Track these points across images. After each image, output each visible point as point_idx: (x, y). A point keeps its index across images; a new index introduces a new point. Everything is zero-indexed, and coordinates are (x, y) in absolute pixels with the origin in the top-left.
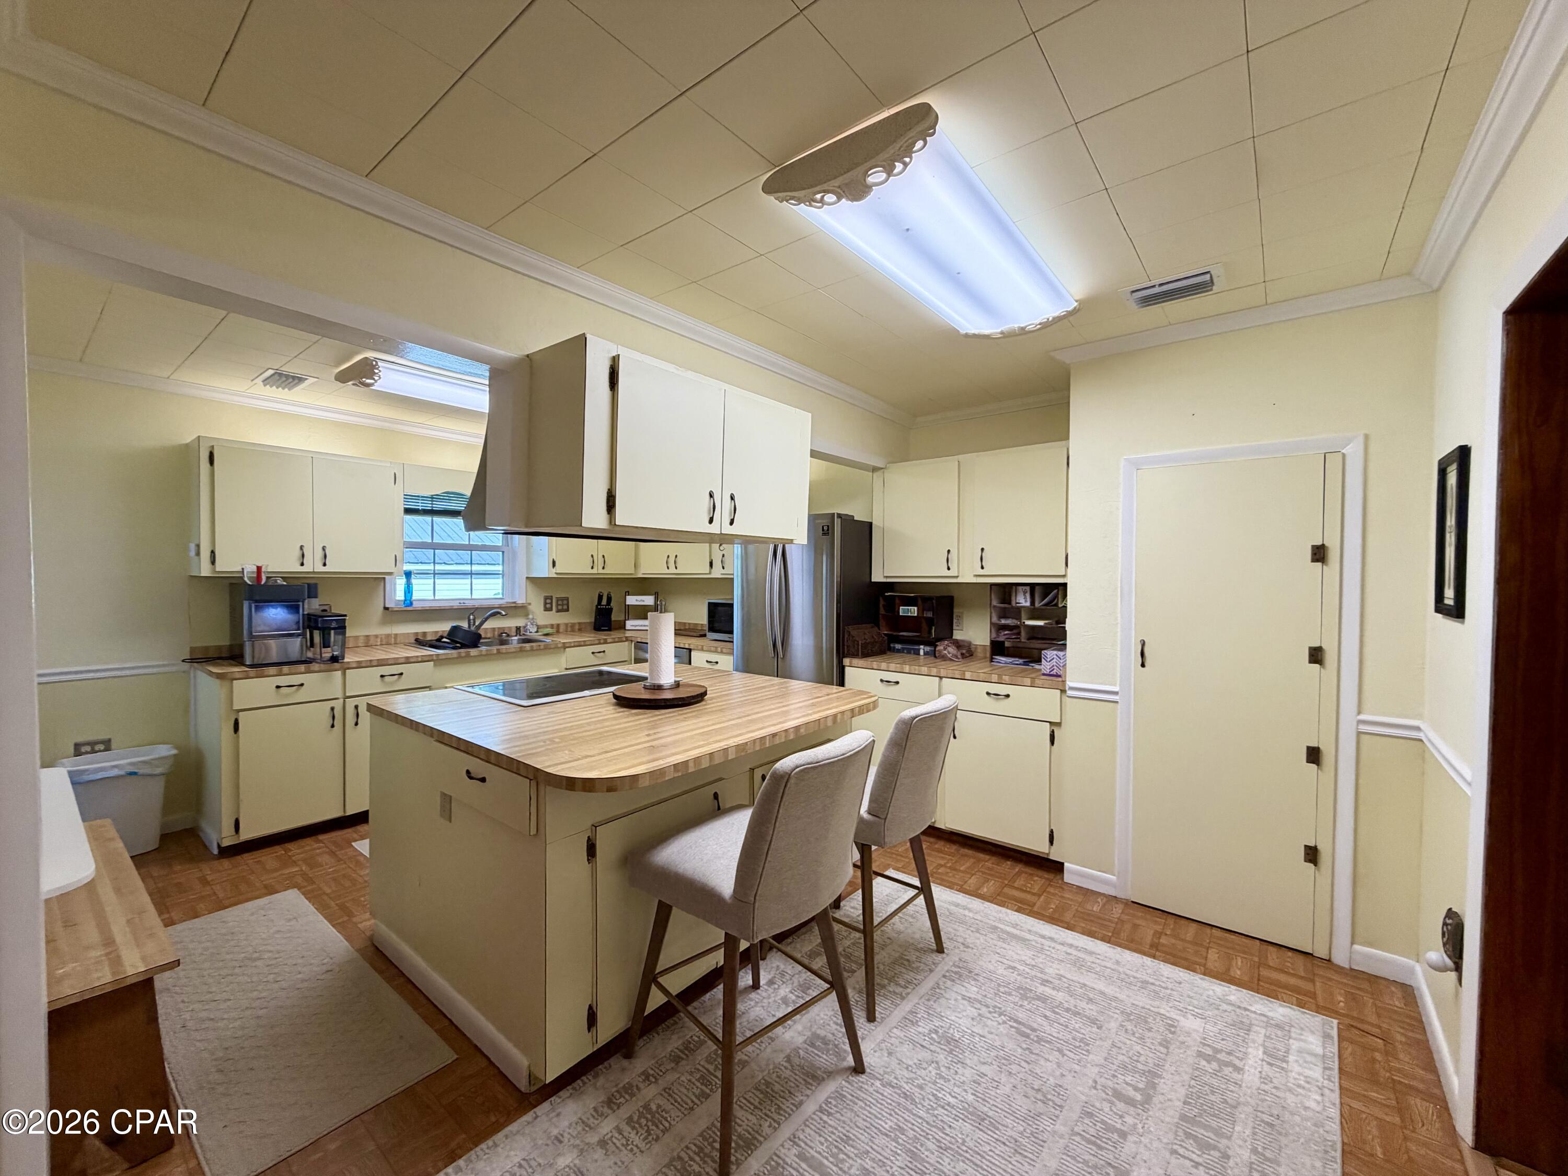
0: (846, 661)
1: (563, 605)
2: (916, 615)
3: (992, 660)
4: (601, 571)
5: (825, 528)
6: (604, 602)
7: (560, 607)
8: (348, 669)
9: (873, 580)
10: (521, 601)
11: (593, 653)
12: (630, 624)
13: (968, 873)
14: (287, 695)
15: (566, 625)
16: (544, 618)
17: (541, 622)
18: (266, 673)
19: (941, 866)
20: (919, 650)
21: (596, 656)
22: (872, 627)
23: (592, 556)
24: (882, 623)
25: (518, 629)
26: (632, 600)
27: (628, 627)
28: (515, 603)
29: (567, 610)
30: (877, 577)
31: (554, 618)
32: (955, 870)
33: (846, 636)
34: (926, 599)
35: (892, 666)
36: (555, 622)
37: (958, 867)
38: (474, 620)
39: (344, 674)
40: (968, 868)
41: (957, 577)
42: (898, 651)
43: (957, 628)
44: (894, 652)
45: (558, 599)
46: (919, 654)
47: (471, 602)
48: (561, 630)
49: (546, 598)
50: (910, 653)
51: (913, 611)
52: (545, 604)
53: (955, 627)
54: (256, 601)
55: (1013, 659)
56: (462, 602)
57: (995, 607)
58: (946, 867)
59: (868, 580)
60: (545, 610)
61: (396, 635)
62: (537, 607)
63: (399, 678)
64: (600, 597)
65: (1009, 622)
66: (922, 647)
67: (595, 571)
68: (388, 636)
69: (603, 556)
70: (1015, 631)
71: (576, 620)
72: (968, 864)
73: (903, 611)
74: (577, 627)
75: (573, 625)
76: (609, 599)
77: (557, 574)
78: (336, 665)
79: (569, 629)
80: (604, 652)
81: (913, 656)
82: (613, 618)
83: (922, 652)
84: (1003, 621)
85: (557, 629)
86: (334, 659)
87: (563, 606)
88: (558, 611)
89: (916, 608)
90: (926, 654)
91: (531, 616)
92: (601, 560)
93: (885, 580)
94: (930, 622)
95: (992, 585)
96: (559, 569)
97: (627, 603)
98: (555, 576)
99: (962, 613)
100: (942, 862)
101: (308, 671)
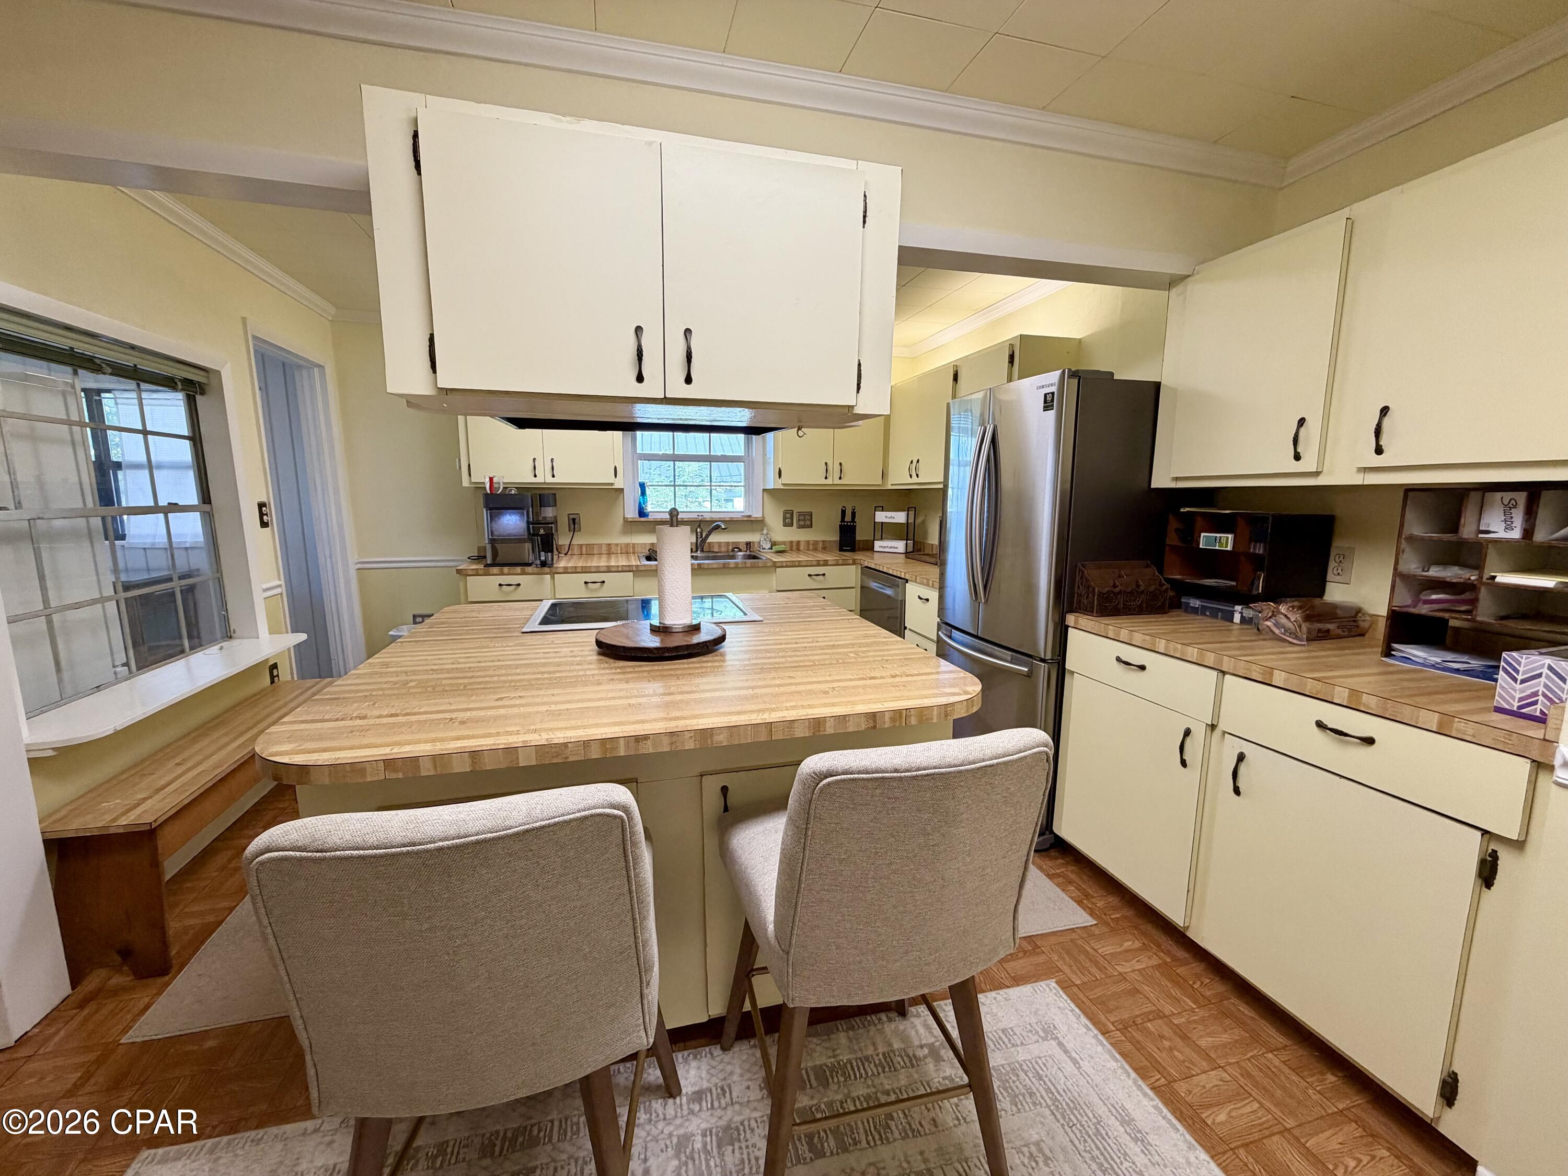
0: (1071, 619)
1: (804, 520)
2: (1229, 548)
3: (1388, 652)
4: (838, 482)
5: (1049, 398)
6: (848, 518)
7: (802, 523)
8: (558, 573)
9: (1152, 486)
10: (757, 514)
11: (809, 575)
12: (878, 545)
13: (1208, 1058)
14: (508, 593)
15: (808, 542)
16: (782, 534)
17: (778, 537)
18: (491, 573)
19: (1159, 1015)
20: (1232, 614)
21: (813, 579)
22: (1147, 566)
23: (826, 464)
24: (1170, 558)
25: (748, 544)
26: (881, 517)
27: (876, 548)
28: (750, 516)
29: (811, 526)
30: (1161, 479)
31: (794, 534)
32: (1185, 1038)
33: (1078, 578)
34: (1255, 521)
35: (1138, 638)
36: (795, 539)
37: (1194, 1036)
38: (701, 533)
39: (553, 578)
40: (1215, 1048)
41: (1317, 474)
42: (1195, 611)
43: (1338, 578)
44: (1186, 611)
45: (800, 514)
46: (1231, 620)
47: (710, 514)
48: (802, 548)
49: (785, 513)
50: (1216, 617)
51: (1226, 542)
52: (785, 518)
53: (1330, 576)
54: (491, 509)
55: (1450, 656)
56: (700, 514)
57: (1411, 539)
58: (1170, 1024)
59: (1146, 485)
60: (784, 526)
61: (634, 544)
62: (774, 519)
63: (602, 586)
64: (843, 513)
65: (1452, 573)
66: (1238, 608)
67: (829, 481)
68: (627, 545)
69: (841, 464)
70: (1467, 596)
71: (819, 537)
72: (1225, 1038)
73: (1205, 540)
74: (821, 545)
75: (816, 543)
76: (854, 514)
77: (784, 485)
78: (546, 569)
79: (811, 547)
80: (824, 575)
81: (1219, 623)
82: (859, 537)
83: (1237, 618)
84: (1435, 572)
85: (795, 547)
86: (544, 564)
87: (806, 521)
88: (800, 527)
89: (1230, 536)
90: (1243, 620)
91: (765, 532)
92: (837, 468)
93: (1173, 485)
94: (1257, 562)
95: (1409, 490)
96: (786, 479)
97: (876, 521)
98: (782, 487)
99: (1352, 550)
100: (1168, 1009)
101: (523, 573)
